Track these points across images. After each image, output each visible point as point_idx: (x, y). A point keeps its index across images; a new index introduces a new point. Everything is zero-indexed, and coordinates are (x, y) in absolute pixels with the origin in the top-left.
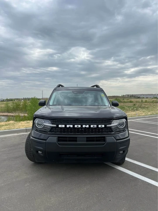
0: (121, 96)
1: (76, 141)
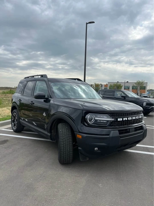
0: (14, 87)
1: (129, 132)
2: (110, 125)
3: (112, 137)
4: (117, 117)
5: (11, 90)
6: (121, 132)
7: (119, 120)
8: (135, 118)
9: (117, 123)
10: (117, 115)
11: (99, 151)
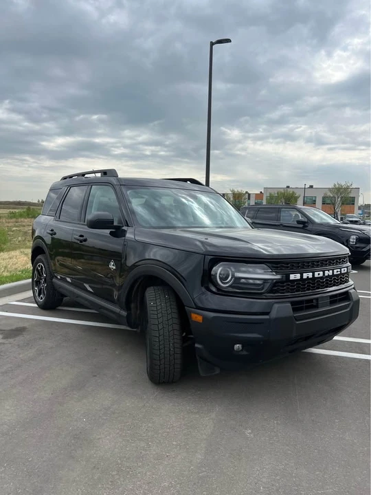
0: (36, 202)
1: (316, 307)
2: (271, 291)
3: (276, 319)
4: (287, 271)
5: (29, 209)
6: (297, 306)
7: (292, 277)
8: (331, 272)
9: (289, 285)
10: (288, 267)
11: (245, 353)
